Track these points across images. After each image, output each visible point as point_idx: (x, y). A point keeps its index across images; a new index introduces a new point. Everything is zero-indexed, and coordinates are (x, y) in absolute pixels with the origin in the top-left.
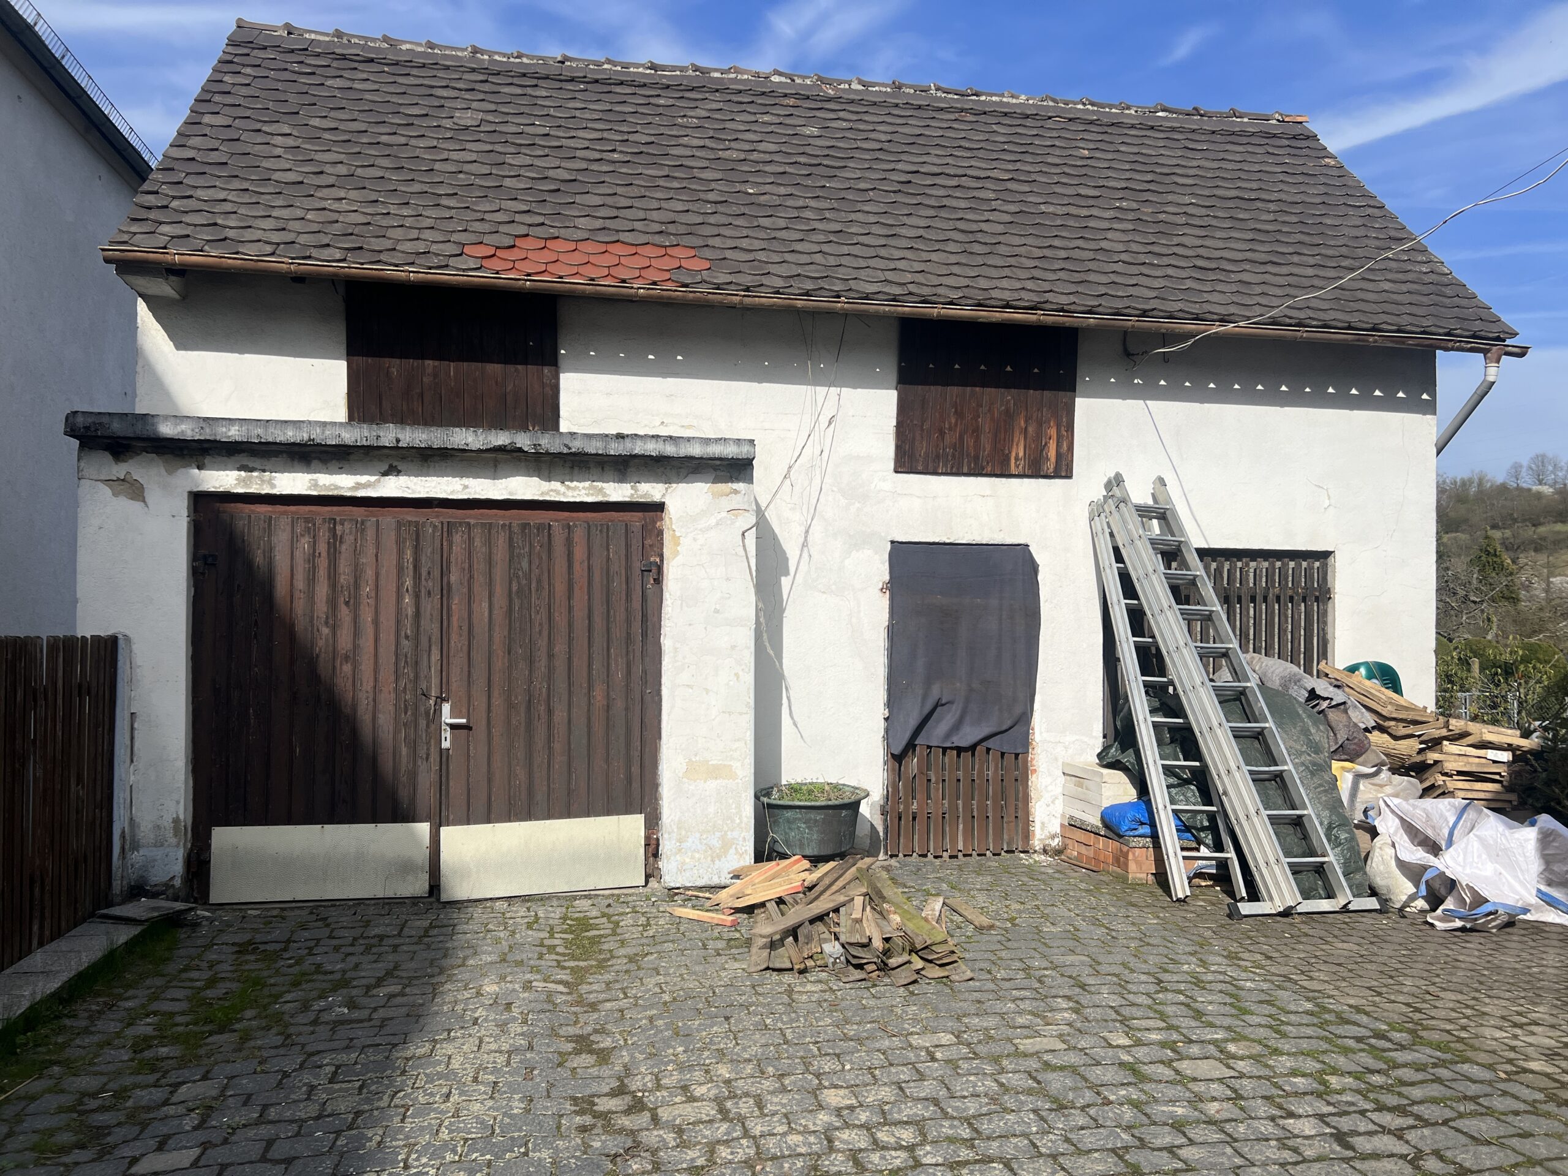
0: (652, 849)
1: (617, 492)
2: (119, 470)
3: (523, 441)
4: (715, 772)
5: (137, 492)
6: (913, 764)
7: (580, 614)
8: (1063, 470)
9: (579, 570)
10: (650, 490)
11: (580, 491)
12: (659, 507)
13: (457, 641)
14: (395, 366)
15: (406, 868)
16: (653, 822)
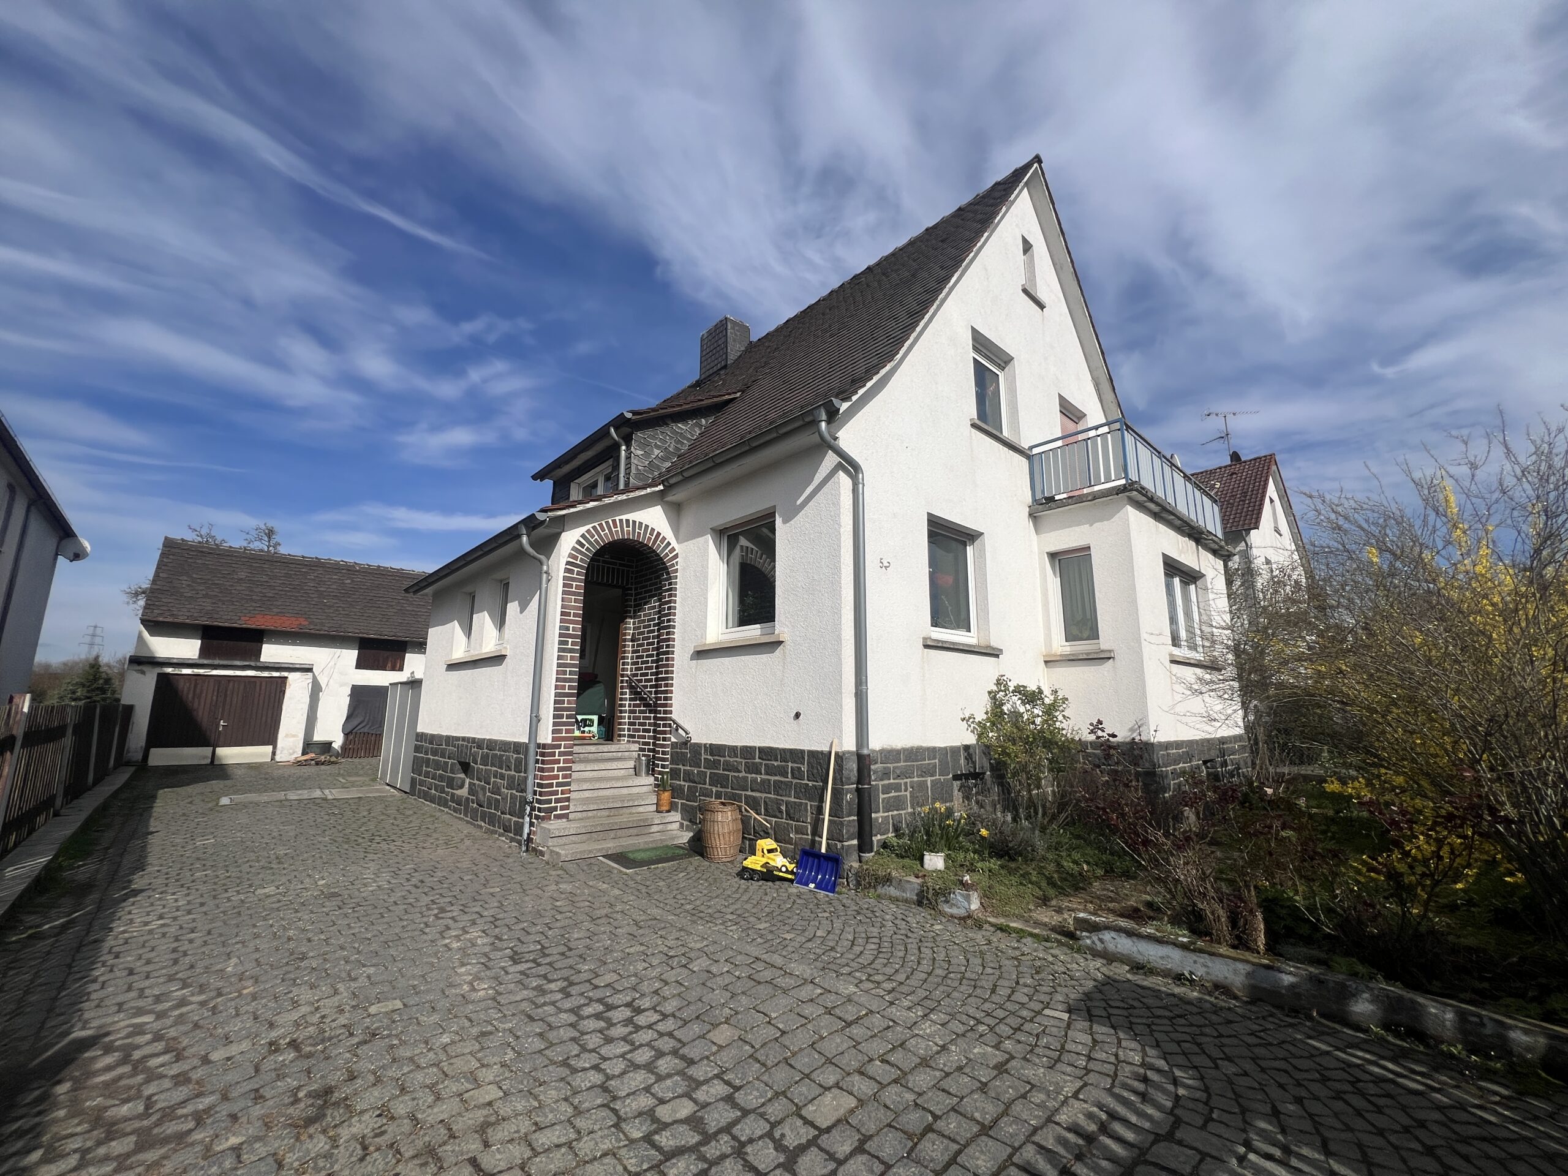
0: (274, 753)
1: (276, 674)
2: (140, 668)
3: (253, 664)
4: (294, 736)
5: (143, 673)
6: (351, 737)
7: (261, 702)
8: (401, 669)
9: (263, 692)
10: (285, 674)
11: (266, 674)
12: (286, 678)
13: (227, 707)
14: (215, 642)
15: (205, 757)
16: (275, 748)
